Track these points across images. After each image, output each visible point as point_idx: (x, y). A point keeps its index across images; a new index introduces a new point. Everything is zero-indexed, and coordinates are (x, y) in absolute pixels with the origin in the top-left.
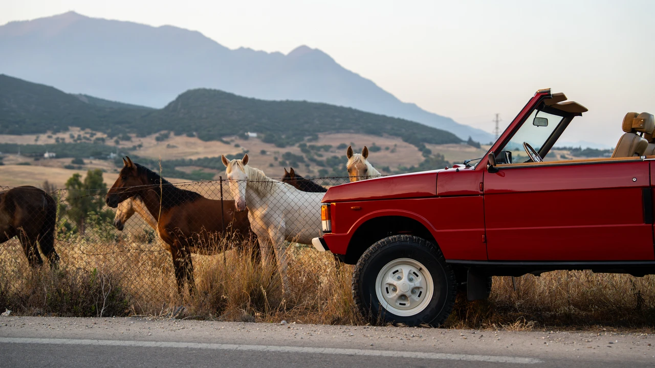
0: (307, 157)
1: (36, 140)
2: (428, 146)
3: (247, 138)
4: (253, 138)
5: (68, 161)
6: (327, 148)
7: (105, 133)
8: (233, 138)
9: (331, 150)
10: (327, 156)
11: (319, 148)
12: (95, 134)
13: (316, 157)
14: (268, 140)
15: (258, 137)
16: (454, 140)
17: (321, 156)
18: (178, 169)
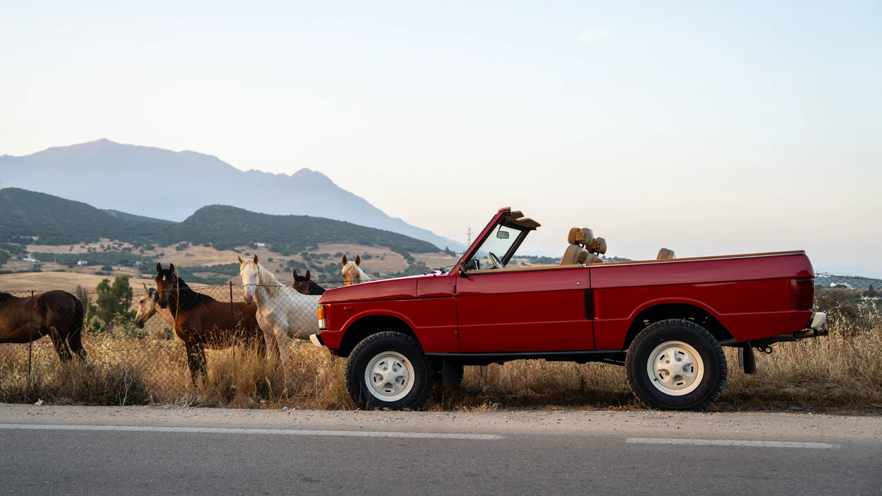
0: (308, 264)
1: (71, 250)
2: (412, 255)
3: (256, 247)
4: (261, 247)
5: (98, 268)
6: (326, 256)
7: (131, 243)
8: (244, 248)
9: (329, 258)
10: (325, 263)
11: (318, 257)
12: (123, 245)
13: (316, 264)
14: (274, 250)
15: (266, 247)
16: (434, 249)
17: (320, 263)
18: (195, 274)
